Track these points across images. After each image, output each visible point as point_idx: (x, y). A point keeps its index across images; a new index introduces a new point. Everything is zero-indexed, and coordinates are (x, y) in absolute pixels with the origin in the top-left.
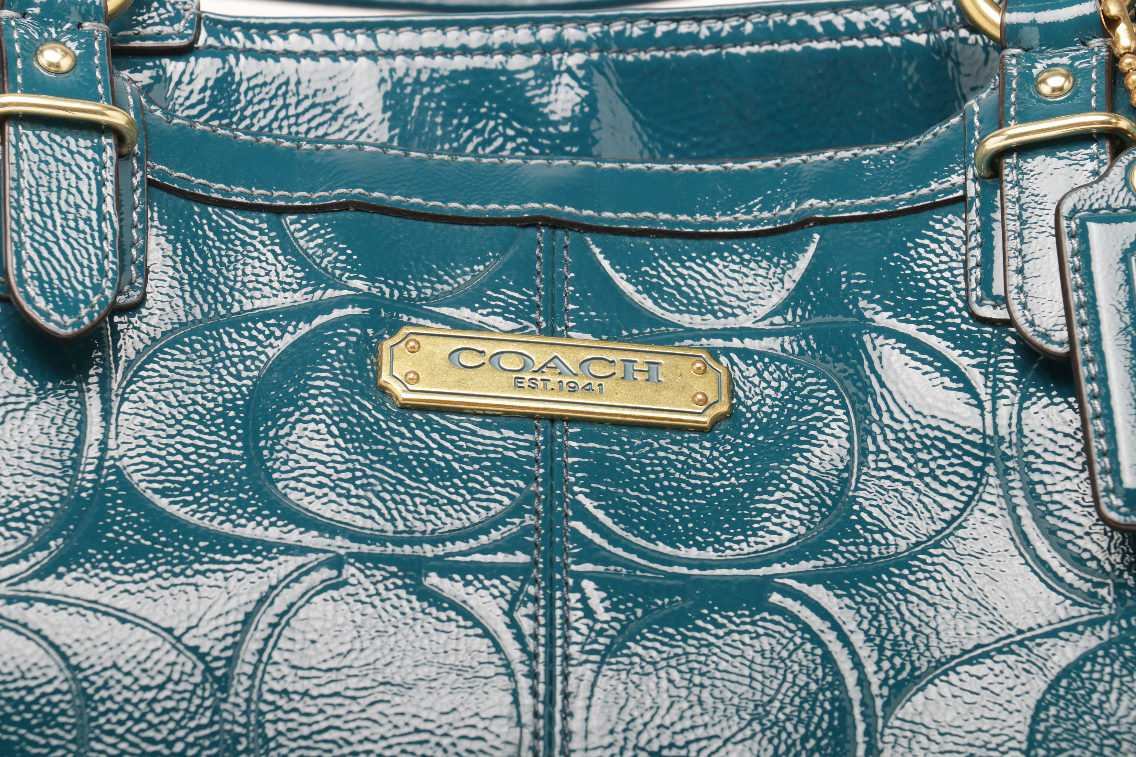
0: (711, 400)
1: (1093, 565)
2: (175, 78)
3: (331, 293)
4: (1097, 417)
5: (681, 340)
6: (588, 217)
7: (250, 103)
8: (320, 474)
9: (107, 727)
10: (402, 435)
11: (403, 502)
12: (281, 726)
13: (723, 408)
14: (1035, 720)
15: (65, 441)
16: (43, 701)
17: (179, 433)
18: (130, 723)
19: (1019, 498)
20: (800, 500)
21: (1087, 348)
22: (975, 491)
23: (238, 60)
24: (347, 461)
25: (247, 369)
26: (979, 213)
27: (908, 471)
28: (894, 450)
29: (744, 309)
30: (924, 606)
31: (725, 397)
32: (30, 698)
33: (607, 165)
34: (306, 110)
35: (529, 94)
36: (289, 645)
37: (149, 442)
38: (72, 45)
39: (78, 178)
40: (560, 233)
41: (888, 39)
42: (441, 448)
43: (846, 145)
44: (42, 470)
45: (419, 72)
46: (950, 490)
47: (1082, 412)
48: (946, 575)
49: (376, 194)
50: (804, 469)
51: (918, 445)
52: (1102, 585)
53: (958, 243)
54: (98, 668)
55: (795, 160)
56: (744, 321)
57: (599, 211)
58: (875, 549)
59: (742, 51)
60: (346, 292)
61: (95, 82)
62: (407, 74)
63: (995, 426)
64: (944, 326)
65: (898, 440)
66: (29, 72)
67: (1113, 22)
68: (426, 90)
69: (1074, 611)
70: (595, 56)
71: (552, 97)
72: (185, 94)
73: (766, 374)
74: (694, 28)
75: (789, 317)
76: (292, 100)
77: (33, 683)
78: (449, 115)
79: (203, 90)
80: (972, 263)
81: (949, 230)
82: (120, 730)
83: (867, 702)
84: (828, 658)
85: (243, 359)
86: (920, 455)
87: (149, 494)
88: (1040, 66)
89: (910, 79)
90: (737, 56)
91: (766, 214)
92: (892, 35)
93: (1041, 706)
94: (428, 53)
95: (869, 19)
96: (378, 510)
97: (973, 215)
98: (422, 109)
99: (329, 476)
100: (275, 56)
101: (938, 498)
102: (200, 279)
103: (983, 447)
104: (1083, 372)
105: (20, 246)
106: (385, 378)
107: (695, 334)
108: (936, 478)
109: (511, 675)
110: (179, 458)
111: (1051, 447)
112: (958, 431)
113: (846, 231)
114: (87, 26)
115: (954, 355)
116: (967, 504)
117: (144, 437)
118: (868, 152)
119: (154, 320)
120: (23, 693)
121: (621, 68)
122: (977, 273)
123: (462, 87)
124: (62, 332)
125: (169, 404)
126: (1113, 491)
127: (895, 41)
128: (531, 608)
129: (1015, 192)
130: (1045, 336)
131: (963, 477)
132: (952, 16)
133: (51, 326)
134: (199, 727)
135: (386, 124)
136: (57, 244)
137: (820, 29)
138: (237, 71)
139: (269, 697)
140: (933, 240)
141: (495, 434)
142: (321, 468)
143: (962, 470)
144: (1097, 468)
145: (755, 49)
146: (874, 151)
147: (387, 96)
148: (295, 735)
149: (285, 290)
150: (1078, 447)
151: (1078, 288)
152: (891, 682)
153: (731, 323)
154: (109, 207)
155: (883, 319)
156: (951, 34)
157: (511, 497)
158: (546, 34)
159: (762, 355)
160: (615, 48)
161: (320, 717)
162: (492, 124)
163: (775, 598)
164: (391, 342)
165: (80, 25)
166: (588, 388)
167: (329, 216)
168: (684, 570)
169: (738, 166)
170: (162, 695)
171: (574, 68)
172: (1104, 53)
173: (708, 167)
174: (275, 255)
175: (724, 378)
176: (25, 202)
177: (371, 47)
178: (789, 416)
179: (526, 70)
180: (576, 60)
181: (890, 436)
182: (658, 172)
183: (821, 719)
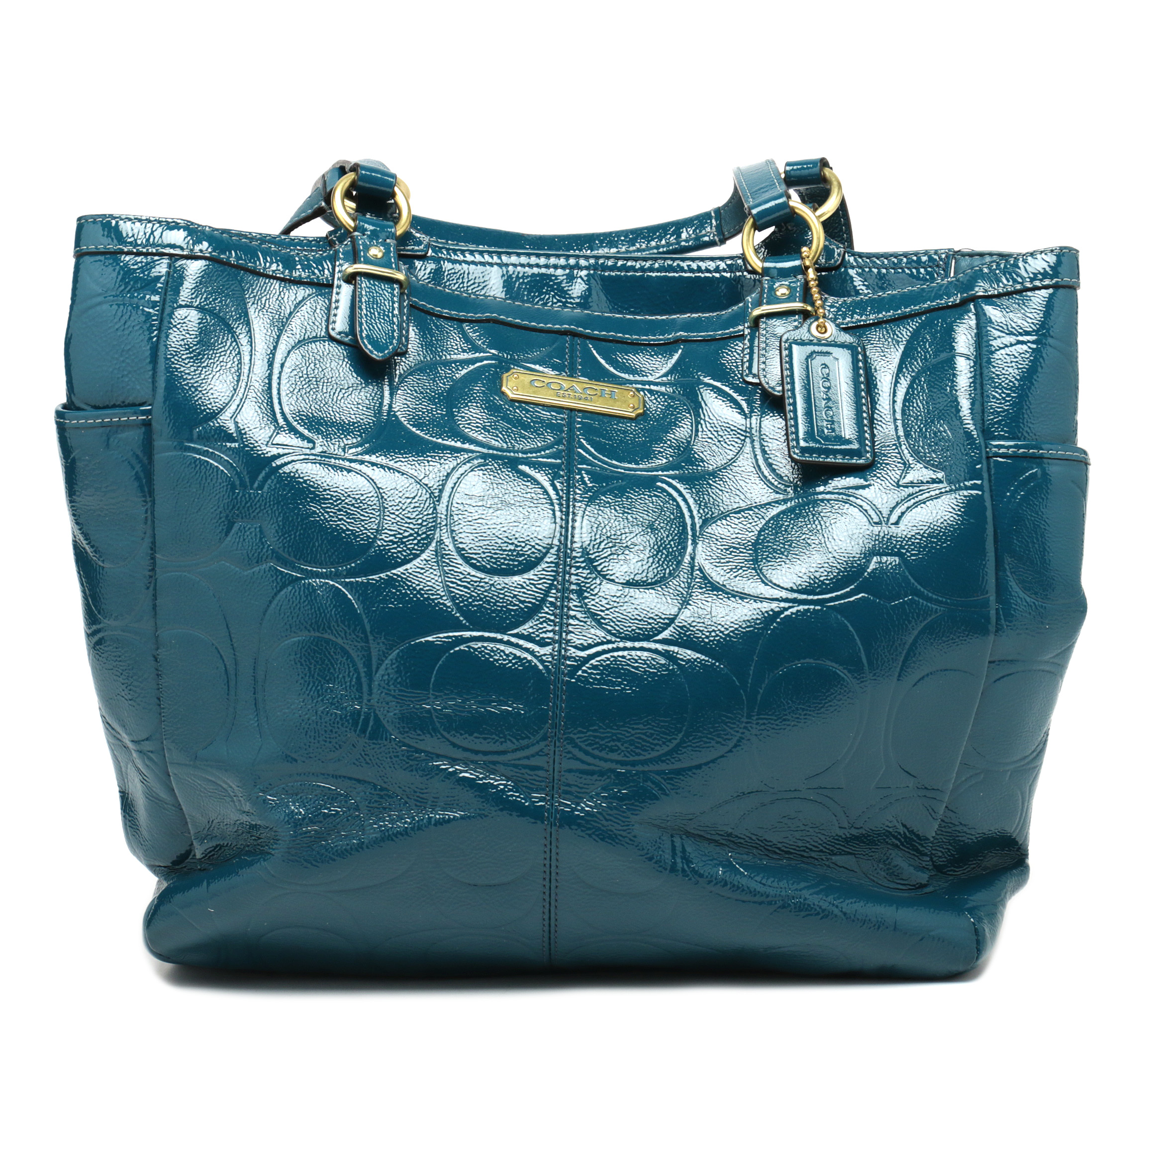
0: (636, 407)
1: (786, 478)
2: (419, 268)
3: (482, 354)
4: (791, 419)
5: (625, 384)
6: (588, 333)
7: (448, 280)
8: (477, 423)
9: (392, 511)
10: (511, 411)
11: (511, 436)
12: (460, 516)
13: (641, 411)
14: (759, 534)
15: (376, 403)
16: (367, 499)
17: (421, 404)
18: (401, 511)
19: (758, 452)
20: (670, 447)
21: (789, 393)
22: (741, 448)
23: (444, 263)
24: (488, 419)
25: (448, 381)
26: (749, 340)
27: (714, 439)
28: (710, 431)
29: (651, 374)
30: (718, 491)
31: (641, 406)
32: (362, 498)
33: (596, 313)
34: (471, 285)
35: (563, 285)
36: (464, 486)
37: (409, 407)
38: (382, 248)
39: (384, 300)
40: (576, 338)
41: (714, 274)
42: (526, 417)
43: (696, 312)
44: (366, 413)
45: (519, 273)
46: (731, 447)
47: (786, 420)
48: (727, 480)
49: (502, 317)
50: (673, 436)
51: (719, 429)
52: (789, 486)
53: (740, 352)
54: (388, 489)
55: (675, 317)
56: (651, 378)
57: (593, 331)
58: (699, 468)
59: (654, 275)
60: (488, 354)
61: (392, 263)
62: (513, 273)
63: (751, 424)
64: (732, 384)
65: (712, 427)
66: (365, 257)
67: (807, 268)
68: (521, 280)
69: (778, 496)
70: (592, 272)
71: (573, 287)
72: (422, 274)
73: (659, 399)
74: (634, 263)
75: (669, 378)
76: (466, 280)
77: (363, 493)
78: (530, 292)
79: (430, 273)
80: (745, 360)
81: (736, 347)
82: (397, 513)
83: (693, 525)
84: (678, 506)
85: (446, 377)
86: (720, 433)
87: (408, 426)
88: (777, 285)
89: (722, 291)
90: (651, 276)
91: (661, 337)
92: (716, 272)
93: (762, 530)
94: (523, 265)
95: (707, 265)
96: (501, 439)
97: (746, 342)
98: (519, 288)
99: (481, 424)
100: (460, 262)
101: (726, 451)
102: (429, 345)
103: (745, 431)
104: (787, 401)
105: (361, 324)
106: (504, 389)
107: (631, 382)
108: (725, 442)
109: (552, 504)
110: (421, 413)
111: (772, 433)
112: (735, 425)
113: (694, 345)
114: (388, 241)
115: (735, 395)
116: (738, 453)
117: (406, 404)
118: (704, 315)
119: (411, 359)
120: (359, 496)
121: (603, 278)
122: (747, 364)
123: (536, 280)
124: (378, 358)
125: (416, 392)
126: (796, 447)
127: (717, 275)
128: (561, 480)
129: (764, 332)
130: (773, 388)
131: (736, 442)
132: (741, 266)
133: (374, 356)
134: (428, 514)
135: (504, 293)
136: (376, 324)
137: (686, 268)
138: (444, 267)
139: (456, 505)
140: (730, 351)
141: (548, 414)
142: (478, 421)
143: (736, 440)
144: (790, 438)
145: (659, 274)
146: (707, 315)
147: (504, 282)
148: (466, 520)
149: (463, 352)
150: (783, 433)
151: (787, 369)
152: (703, 518)
153: (645, 379)
154: (396, 312)
155: (707, 380)
156: (741, 274)
157: (554, 438)
158: (572, 261)
159: (657, 392)
160: (600, 269)
161: (476, 514)
162: (547, 296)
163: (659, 484)
164: (507, 374)
165: (385, 240)
166: (586, 399)
167: (482, 324)
168: (623, 471)
169: (650, 318)
170: (414, 501)
171: (583, 276)
172: (803, 280)
173: (638, 317)
174: (460, 338)
175: (642, 399)
176: (363, 307)
177: (499, 261)
178: (667, 416)
179: (563, 276)
180: (584, 273)
181: (708, 425)
182: (617, 318)
183: (675, 529)
